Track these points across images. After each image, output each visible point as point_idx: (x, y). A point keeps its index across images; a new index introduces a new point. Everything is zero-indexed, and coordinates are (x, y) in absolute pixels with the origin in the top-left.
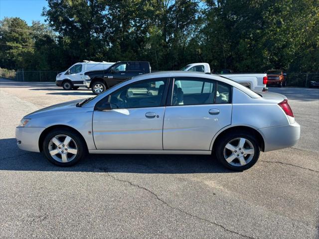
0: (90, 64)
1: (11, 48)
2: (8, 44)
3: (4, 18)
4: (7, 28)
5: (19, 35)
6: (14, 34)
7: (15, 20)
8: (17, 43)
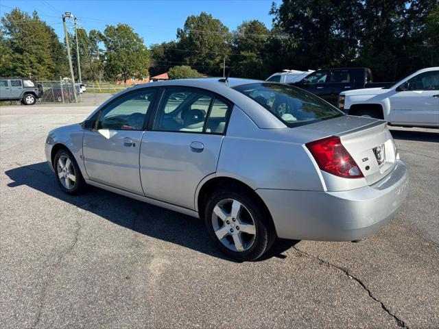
0: (292, 75)
1: (245, 58)
2: (242, 53)
3: (242, 23)
4: (242, 35)
5: (255, 41)
6: (250, 41)
7: (254, 23)
8: (251, 52)
